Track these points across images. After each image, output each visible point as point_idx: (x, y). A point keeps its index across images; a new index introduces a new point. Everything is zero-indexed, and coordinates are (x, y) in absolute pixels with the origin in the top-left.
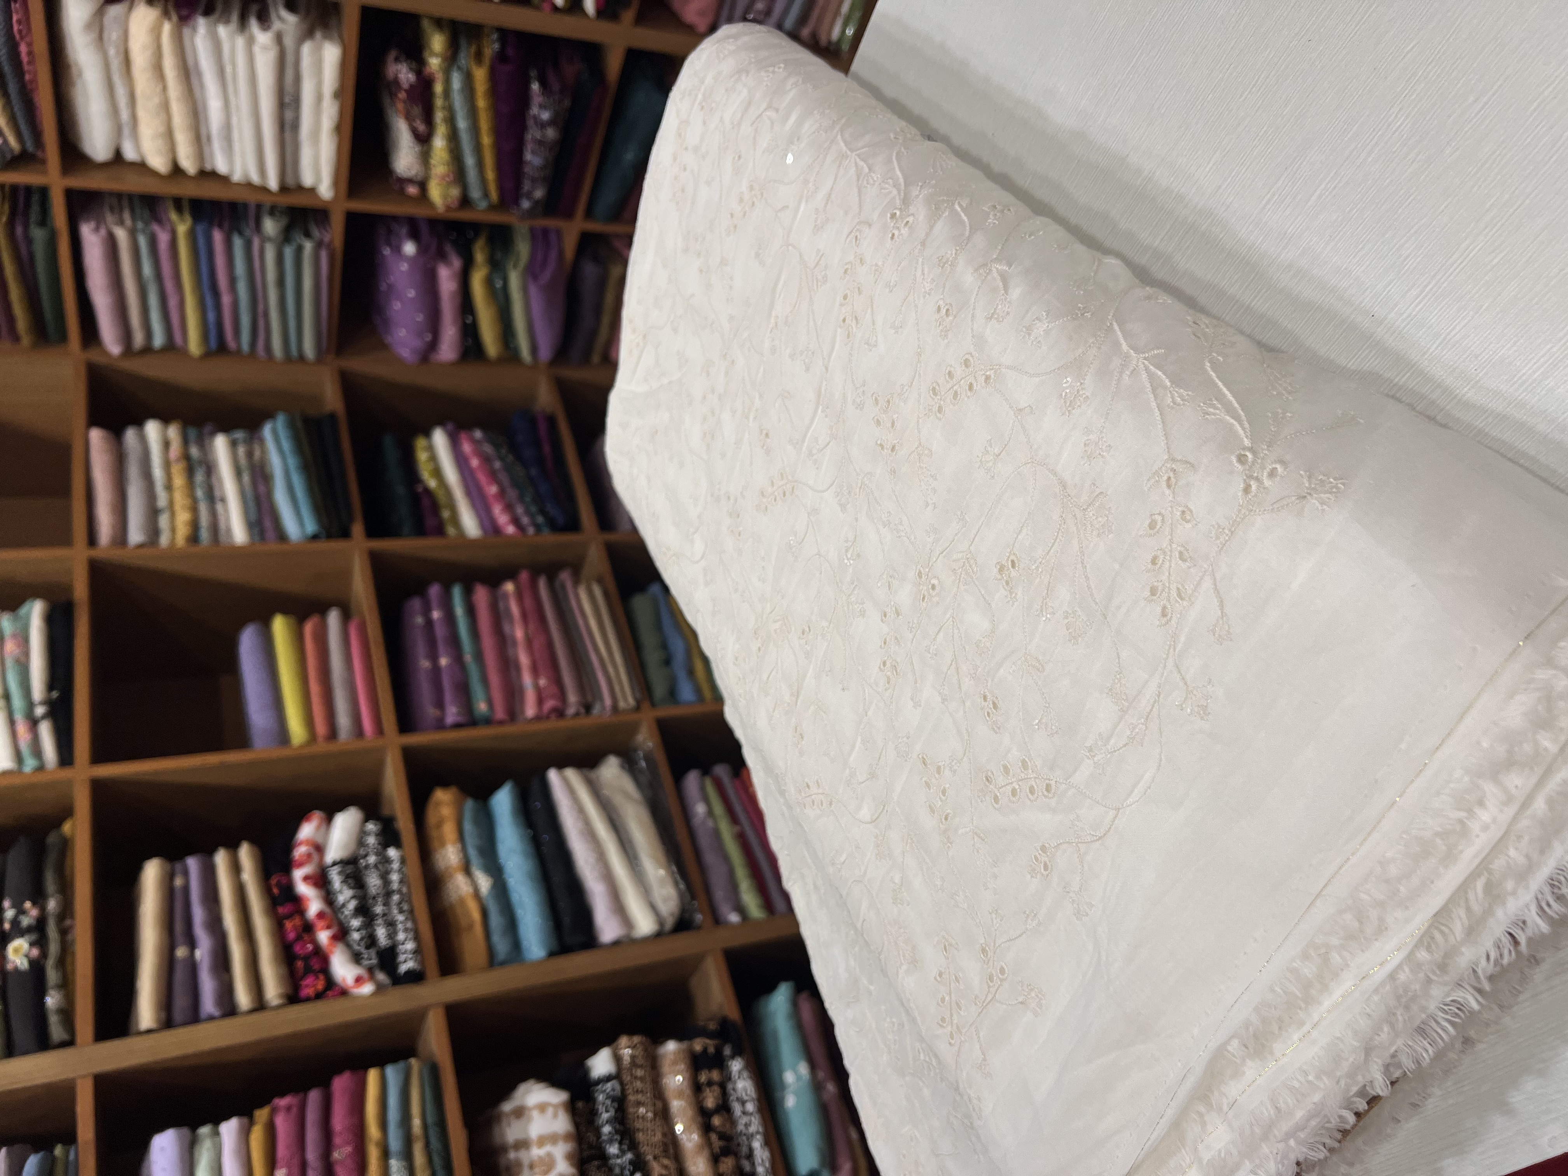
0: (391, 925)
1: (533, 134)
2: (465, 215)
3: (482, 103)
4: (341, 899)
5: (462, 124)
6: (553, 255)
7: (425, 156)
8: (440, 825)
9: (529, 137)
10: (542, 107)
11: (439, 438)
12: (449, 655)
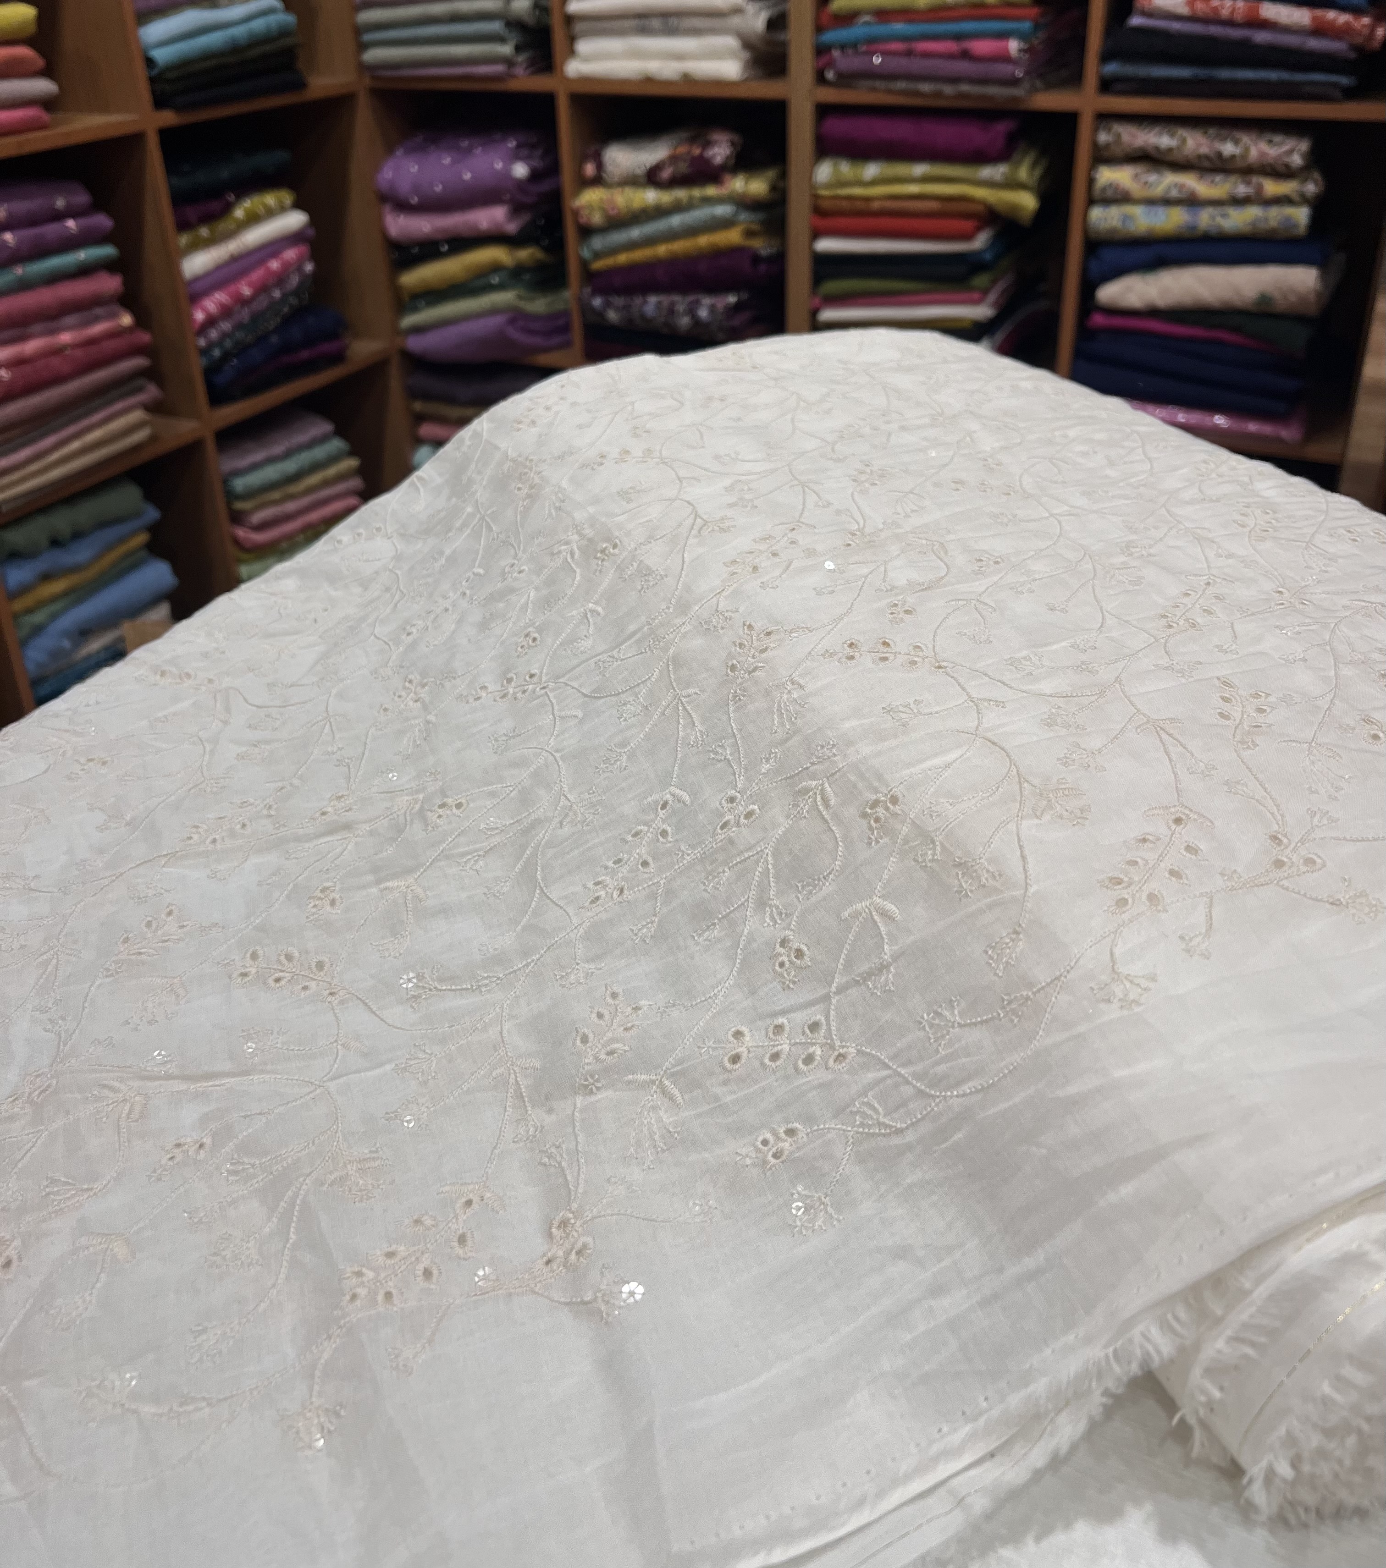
1: (681, 303)
2: (571, 233)
3: (703, 241)
5: (676, 221)
6: (537, 341)
7: (632, 181)
9: (677, 298)
10: (712, 309)
11: (295, 220)
12: (18, 245)
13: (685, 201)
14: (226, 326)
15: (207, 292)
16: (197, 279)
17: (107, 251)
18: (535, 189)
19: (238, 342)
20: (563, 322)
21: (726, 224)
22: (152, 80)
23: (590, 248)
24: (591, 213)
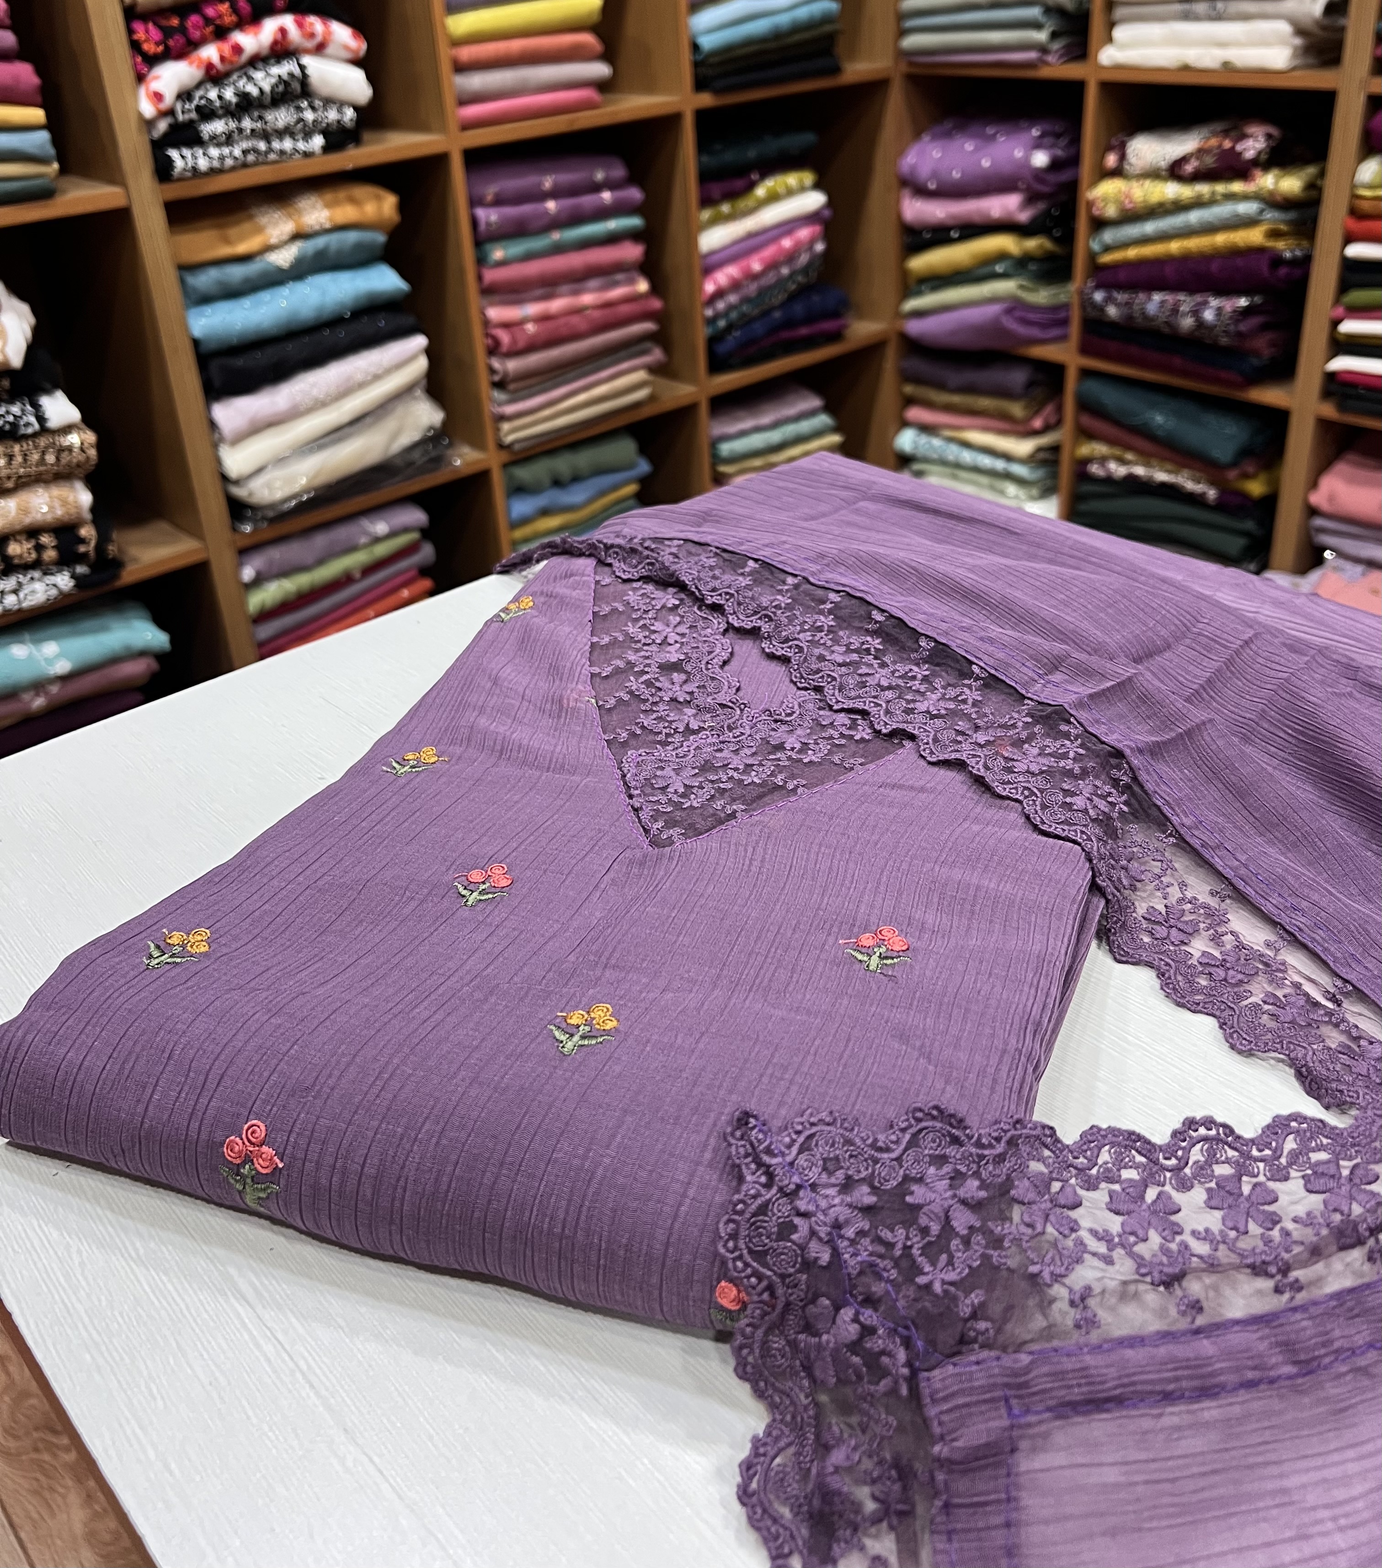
0: (229, 139)
1: (1186, 302)
2: (1082, 225)
3: (1221, 239)
4: (258, 75)
5: (1194, 217)
6: (1035, 332)
7: (1153, 174)
8: (353, 201)
9: (1181, 297)
10: (1219, 311)
11: (815, 200)
12: (559, 212)
13: (1207, 196)
14: (733, 298)
15: (720, 265)
16: (712, 253)
17: (635, 222)
18: (1054, 178)
19: (743, 315)
20: (1062, 315)
21: (1249, 222)
22: (697, 65)
23: (1100, 241)
24: (1105, 206)
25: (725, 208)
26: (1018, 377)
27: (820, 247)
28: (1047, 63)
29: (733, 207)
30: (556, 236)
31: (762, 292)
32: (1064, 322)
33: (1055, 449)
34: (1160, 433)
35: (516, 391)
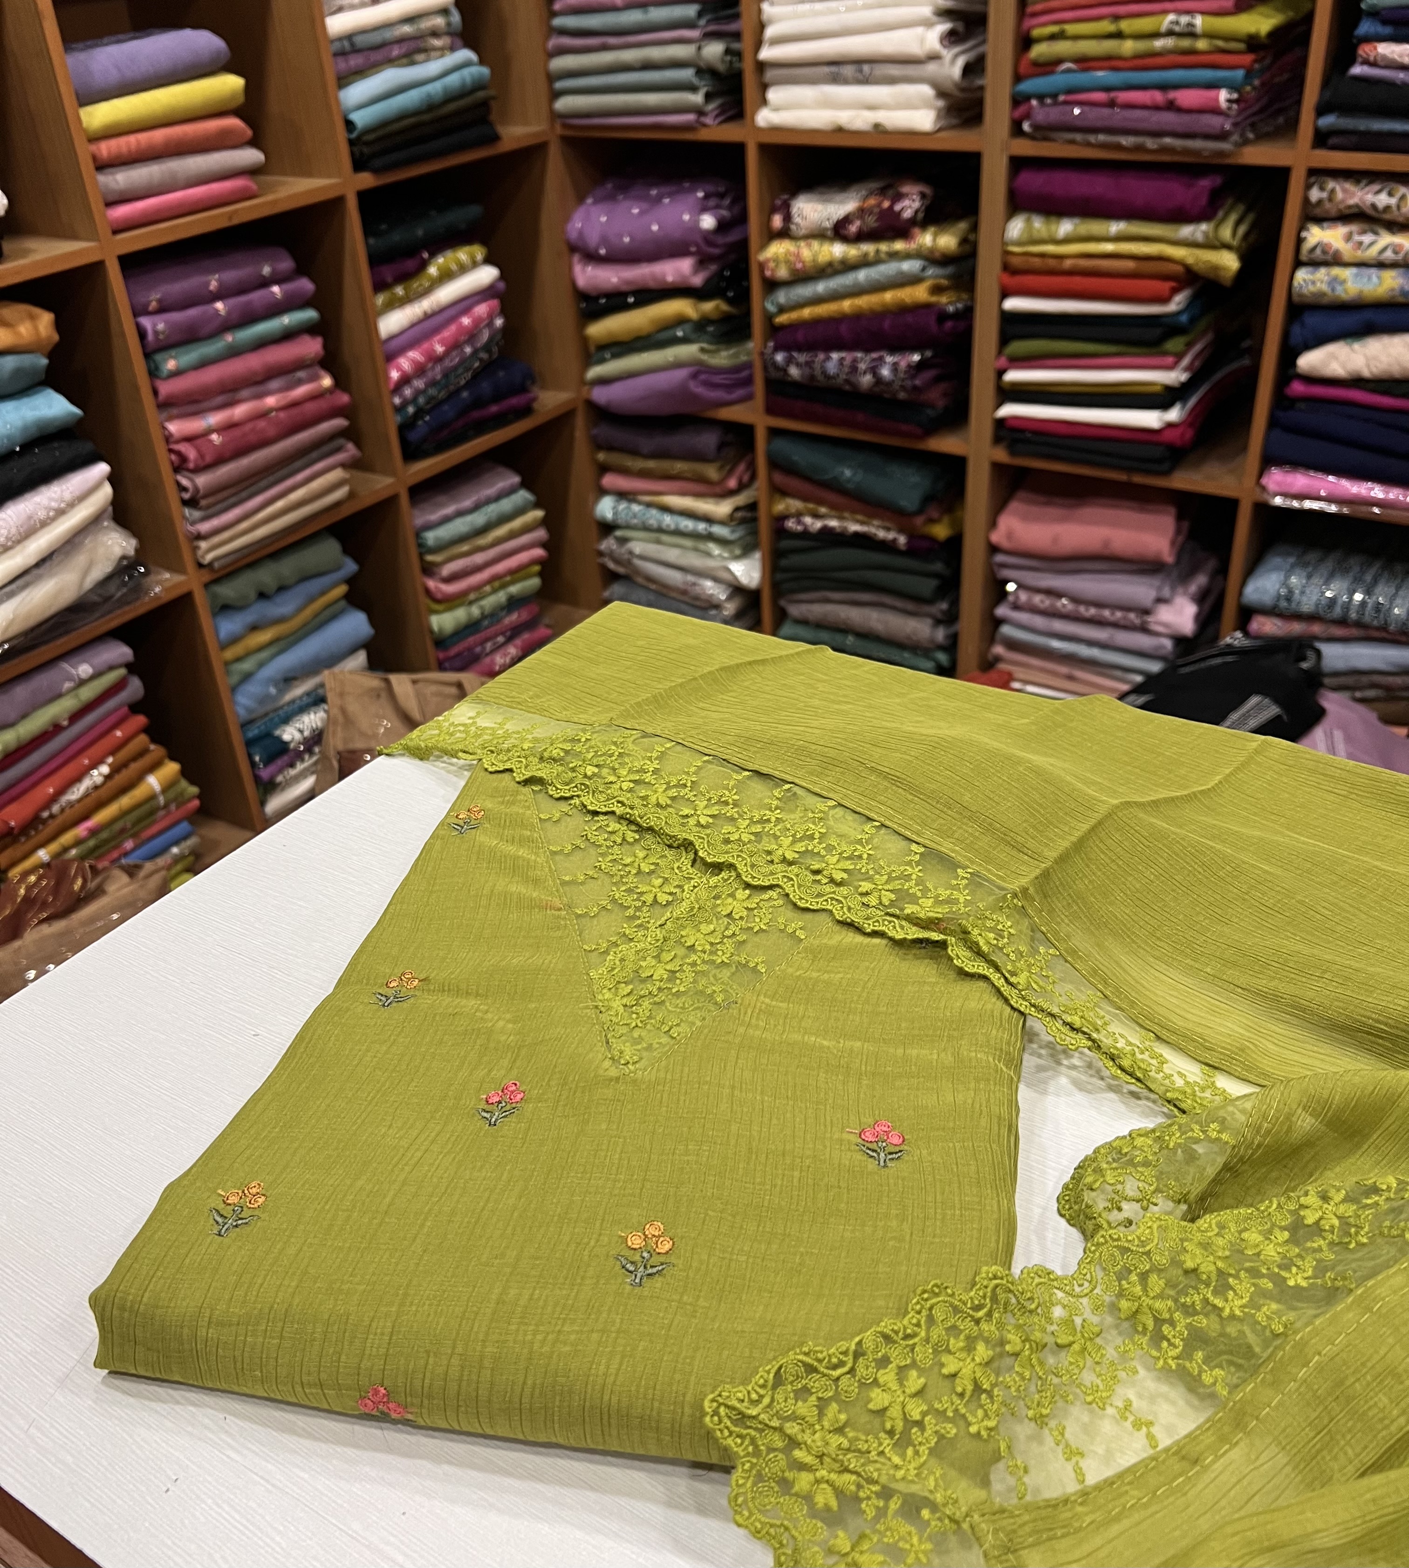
1: (864, 359)
2: (756, 286)
3: (889, 297)
5: (863, 276)
6: (720, 395)
7: (820, 235)
9: (859, 355)
10: (895, 367)
11: (487, 275)
12: (229, 313)
13: (873, 255)
14: (419, 384)
15: (402, 351)
16: (392, 338)
17: (310, 314)
18: (721, 240)
19: (430, 399)
20: (744, 374)
21: (913, 280)
22: (351, 143)
23: (773, 303)
24: (777, 266)
25: (399, 291)
26: (709, 440)
27: (499, 322)
28: (705, 125)
29: (405, 289)
30: (229, 338)
31: (446, 375)
32: (749, 381)
33: (752, 507)
34: (850, 486)
35: (208, 507)
